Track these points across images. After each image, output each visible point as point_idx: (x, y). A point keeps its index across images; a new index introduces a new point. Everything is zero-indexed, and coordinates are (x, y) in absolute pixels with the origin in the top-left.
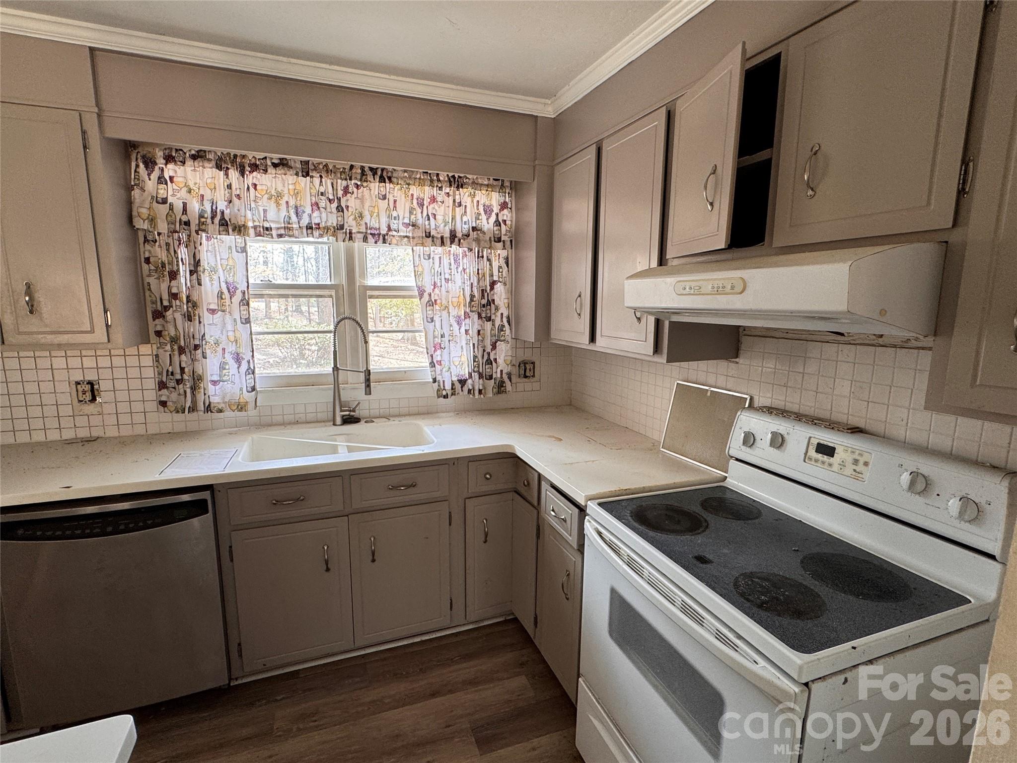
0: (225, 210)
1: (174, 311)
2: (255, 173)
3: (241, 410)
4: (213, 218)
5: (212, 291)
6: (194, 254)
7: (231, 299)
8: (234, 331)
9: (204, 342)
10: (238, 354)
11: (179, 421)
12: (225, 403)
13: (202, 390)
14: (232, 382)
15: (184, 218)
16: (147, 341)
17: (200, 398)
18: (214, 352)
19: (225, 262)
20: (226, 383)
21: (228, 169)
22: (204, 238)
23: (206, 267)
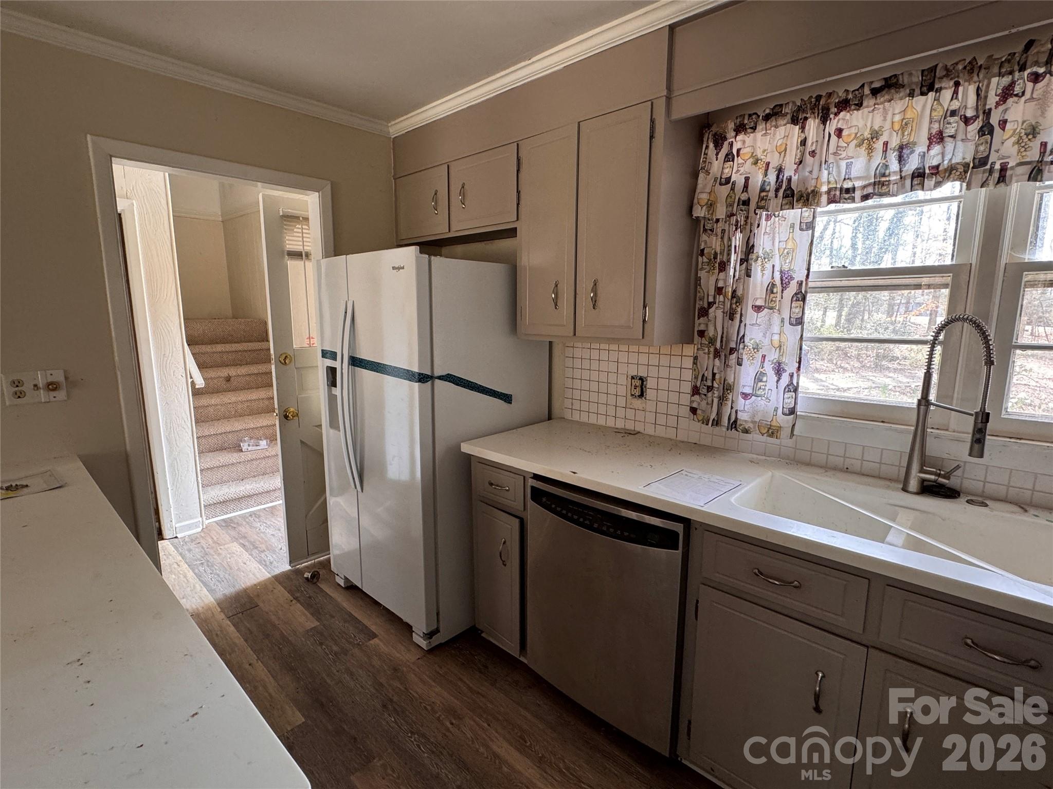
0: (793, 175)
1: (717, 308)
2: (842, 114)
3: (772, 435)
4: (777, 190)
5: (762, 284)
6: (748, 239)
7: (782, 293)
8: (780, 334)
9: (741, 346)
10: (780, 364)
11: (706, 434)
12: (754, 422)
13: (729, 403)
14: (767, 398)
15: (744, 197)
16: (690, 341)
17: (727, 411)
18: (751, 358)
19: (783, 245)
20: (760, 398)
21: (806, 119)
22: (764, 217)
23: (761, 254)
